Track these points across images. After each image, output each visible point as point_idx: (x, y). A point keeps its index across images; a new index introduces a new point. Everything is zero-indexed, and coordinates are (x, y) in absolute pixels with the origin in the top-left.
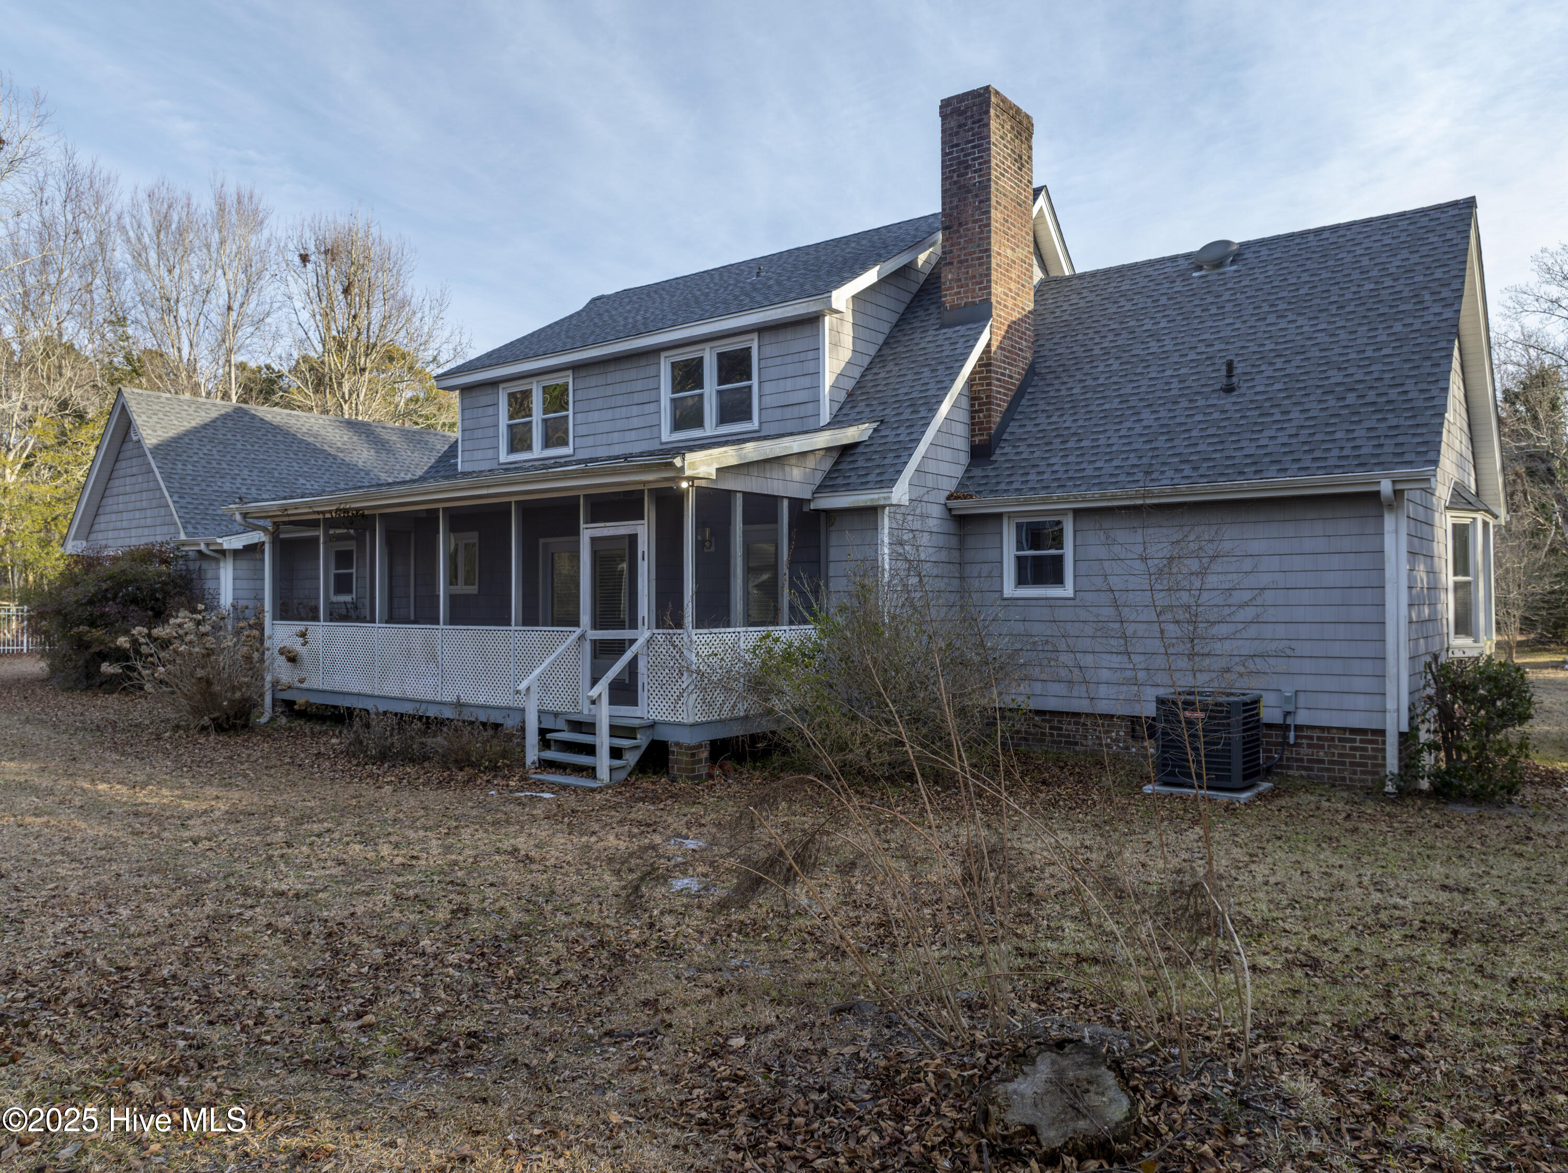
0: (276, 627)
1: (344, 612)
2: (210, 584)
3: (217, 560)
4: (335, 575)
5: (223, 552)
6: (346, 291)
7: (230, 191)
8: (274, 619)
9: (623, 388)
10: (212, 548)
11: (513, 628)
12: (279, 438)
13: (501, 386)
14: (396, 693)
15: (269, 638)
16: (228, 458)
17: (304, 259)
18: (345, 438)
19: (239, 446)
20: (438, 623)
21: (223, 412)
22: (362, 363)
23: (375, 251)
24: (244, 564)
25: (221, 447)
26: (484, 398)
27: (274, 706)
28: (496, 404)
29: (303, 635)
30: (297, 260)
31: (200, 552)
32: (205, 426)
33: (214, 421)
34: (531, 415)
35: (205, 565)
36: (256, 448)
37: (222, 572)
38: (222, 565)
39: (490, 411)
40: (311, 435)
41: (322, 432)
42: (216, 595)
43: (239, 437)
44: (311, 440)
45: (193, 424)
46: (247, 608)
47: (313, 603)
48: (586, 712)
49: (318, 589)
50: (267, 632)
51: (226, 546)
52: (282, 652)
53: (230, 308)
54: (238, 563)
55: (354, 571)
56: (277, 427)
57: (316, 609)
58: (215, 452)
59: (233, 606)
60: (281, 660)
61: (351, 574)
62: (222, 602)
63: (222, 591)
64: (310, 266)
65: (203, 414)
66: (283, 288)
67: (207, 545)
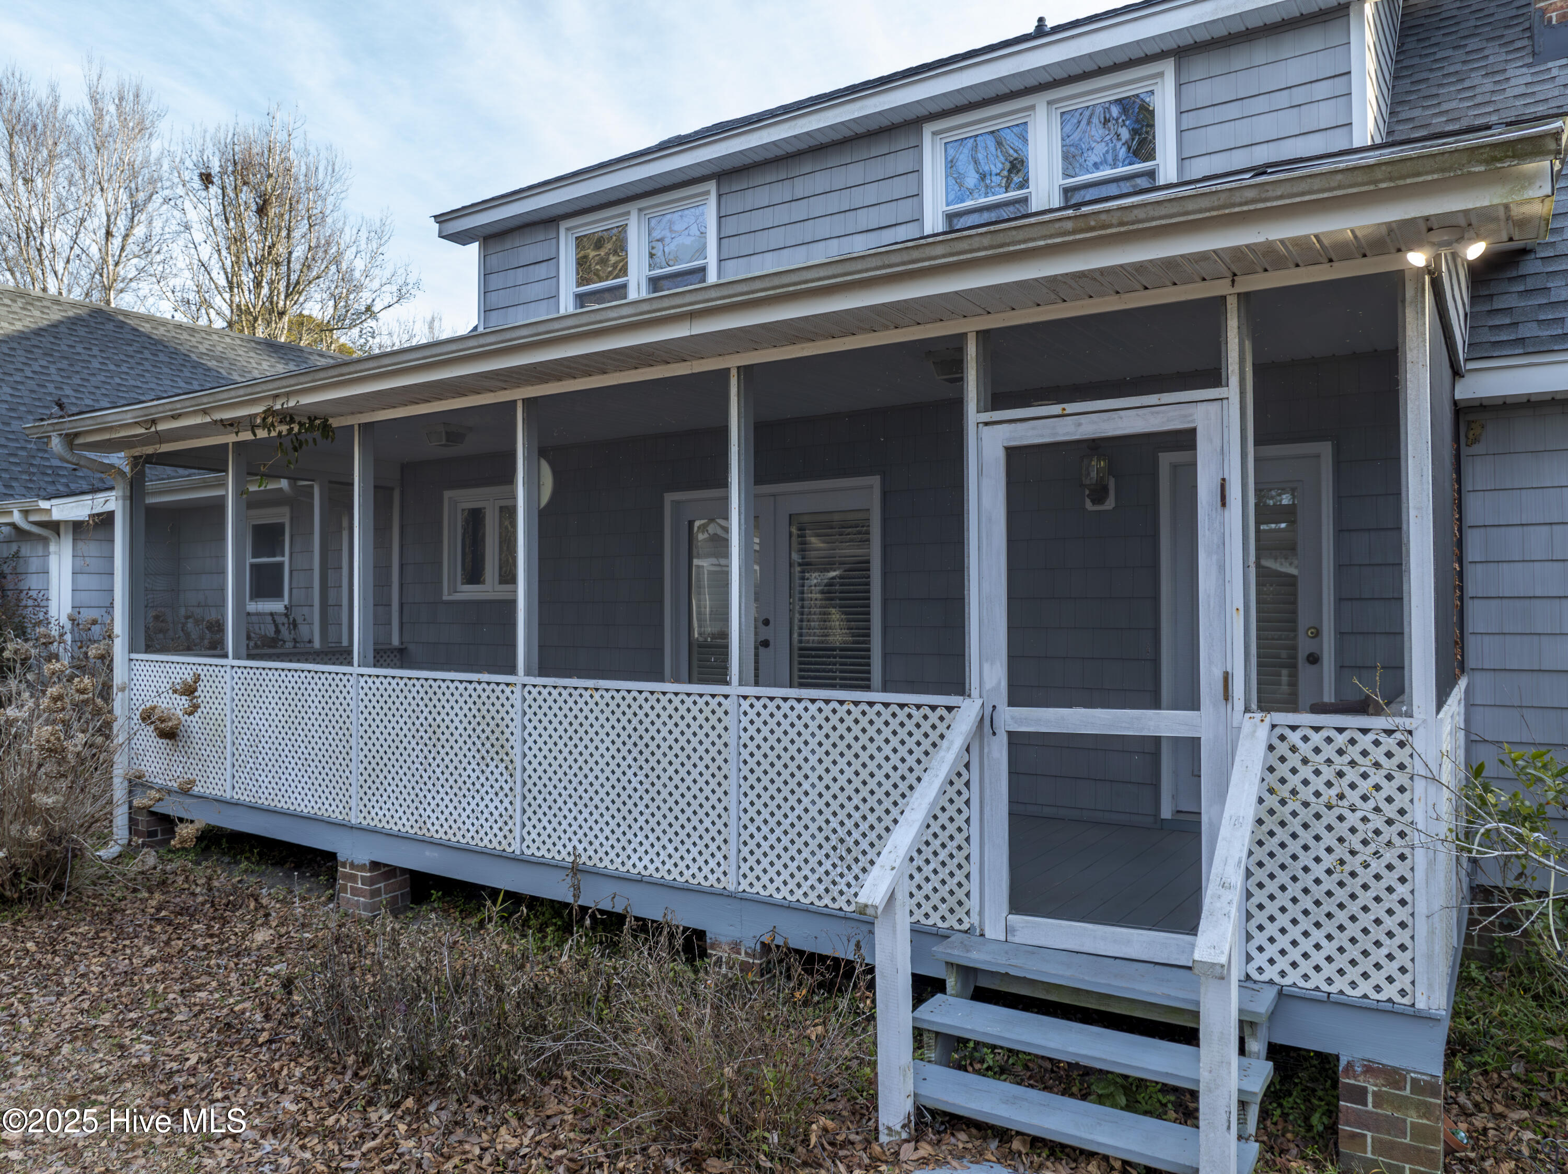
0: (137, 666)
1: (270, 631)
2: (33, 582)
3: (45, 541)
4: (253, 566)
5: (55, 527)
6: (261, 211)
7: (109, 86)
8: (131, 650)
9: (834, 203)
10: (34, 518)
11: (734, 689)
12: (162, 357)
13: (563, 225)
14: (404, 824)
15: (122, 689)
16: (76, 380)
17: (206, 179)
18: (265, 365)
19: (95, 364)
20: (512, 670)
21: (71, 314)
22: (281, 303)
23: (299, 169)
24: (91, 548)
25: (64, 364)
26: (531, 249)
27: (132, 821)
28: (554, 259)
29: (189, 690)
30: (197, 184)
31: (14, 525)
32: (39, 332)
33: (54, 326)
34: (624, 271)
35: (26, 550)
36: (124, 369)
37: (53, 561)
38: (53, 548)
39: (542, 271)
40: (213, 358)
41: (231, 355)
42: (41, 603)
43: (95, 351)
44: (212, 364)
45: (19, 326)
46: (94, 622)
47: (213, 615)
48: (994, 932)
49: (223, 589)
50: (119, 675)
51: (56, 515)
52: (147, 717)
53: (109, 234)
54: (80, 544)
55: (286, 559)
56: (157, 342)
57: (218, 627)
58: (52, 370)
59: (72, 619)
60: (147, 738)
61: (280, 565)
62: (53, 612)
63: (53, 594)
64: (214, 190)
65: (37, 313)
66: (178, 214)
67: (25, 513)
